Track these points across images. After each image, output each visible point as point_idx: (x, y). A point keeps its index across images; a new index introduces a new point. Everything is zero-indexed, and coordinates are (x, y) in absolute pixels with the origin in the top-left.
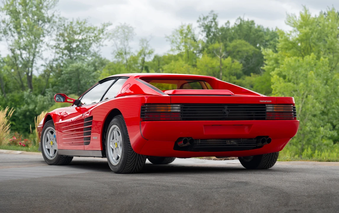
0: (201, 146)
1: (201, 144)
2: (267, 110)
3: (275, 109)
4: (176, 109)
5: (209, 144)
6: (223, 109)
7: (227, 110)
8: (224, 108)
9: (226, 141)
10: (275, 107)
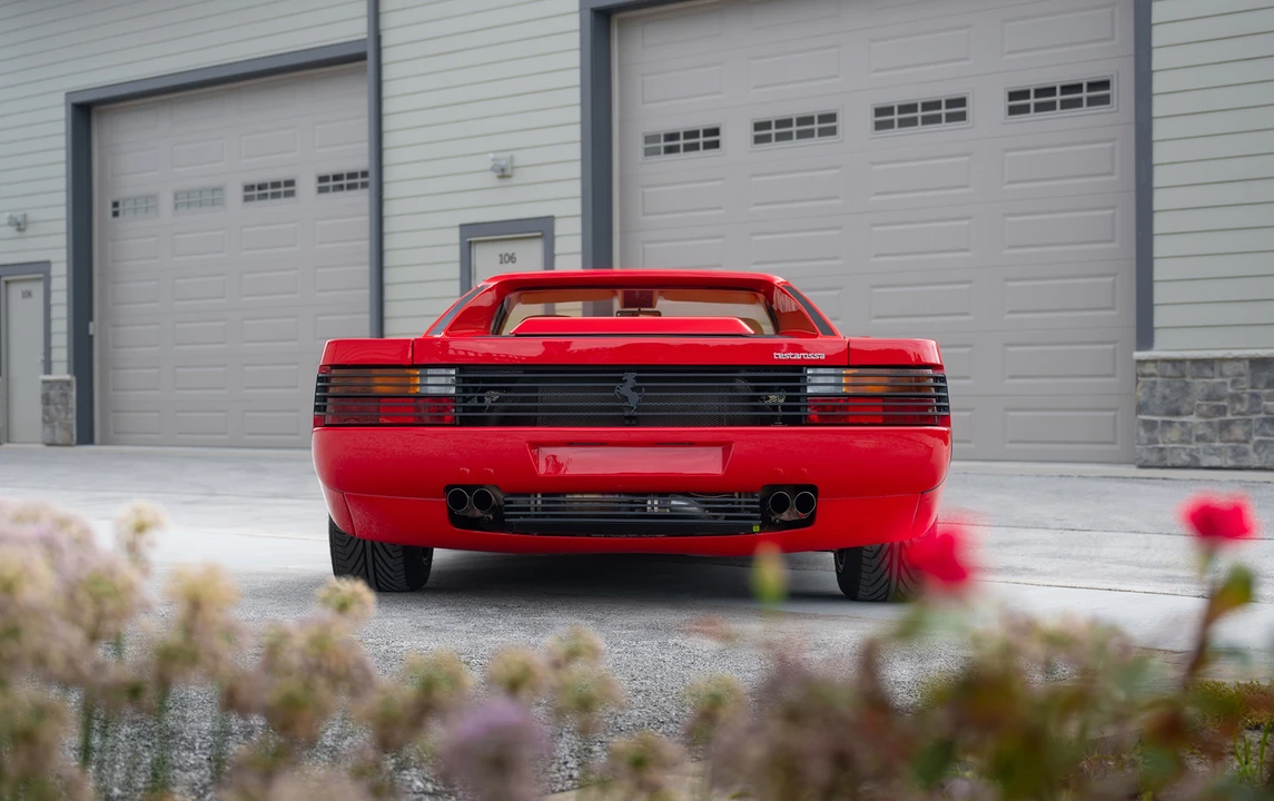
0: (544, 516)
1: (543, 509)
2: (810, 390)
3: (846, 385)
4: (440, 383)
5: (571, 509)
6: (618, 385)
7: (632, 389)
8: (619, 380)
9: (645, 502)
10: (846, 375)
